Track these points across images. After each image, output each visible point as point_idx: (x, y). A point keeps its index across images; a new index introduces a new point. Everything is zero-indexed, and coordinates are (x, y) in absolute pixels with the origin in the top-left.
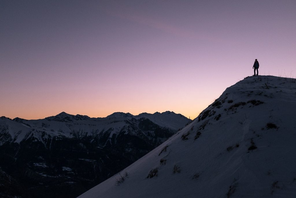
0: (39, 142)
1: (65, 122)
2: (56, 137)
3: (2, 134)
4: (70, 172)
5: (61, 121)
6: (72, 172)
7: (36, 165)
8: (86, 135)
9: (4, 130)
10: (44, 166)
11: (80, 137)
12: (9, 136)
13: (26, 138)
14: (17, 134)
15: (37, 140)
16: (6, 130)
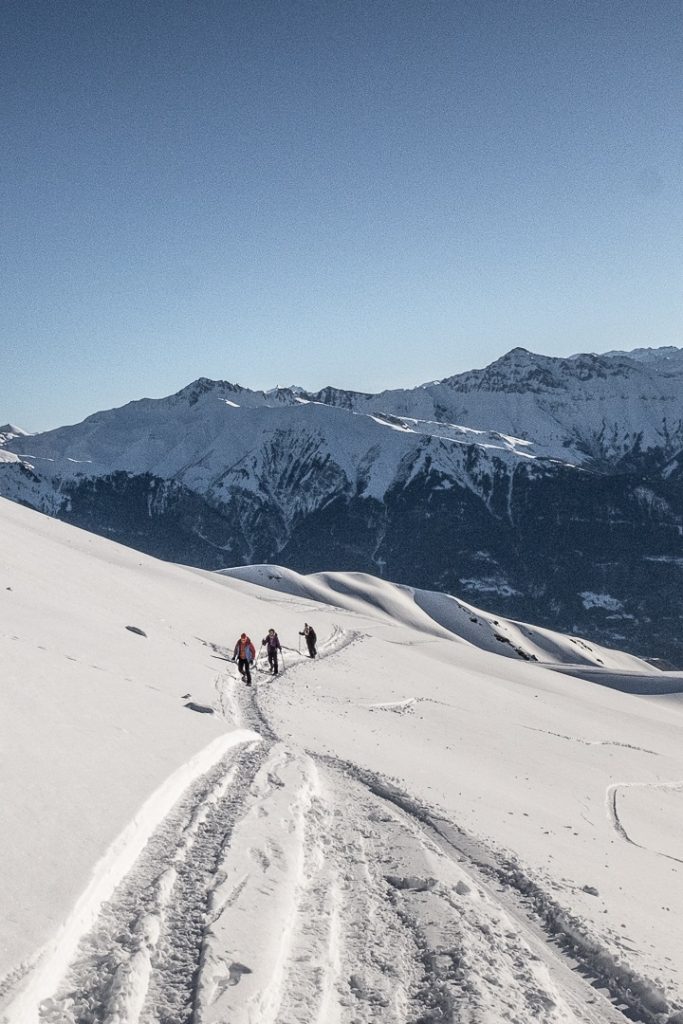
0: (459, 493)
1: (534, 391)
2: (529, 468)
3: (305, 466)
4: (617, 612)
5: (513, 389)
6: (628, 614)
7: (470, 586)
8: (637, 447)
9: (308, 449)
10: (506, 591)
11: (608, 455)
12: (335, 471)
13: (406, 478)
14: (362, 460)
15: (452, 482)
16: (317, 447)
